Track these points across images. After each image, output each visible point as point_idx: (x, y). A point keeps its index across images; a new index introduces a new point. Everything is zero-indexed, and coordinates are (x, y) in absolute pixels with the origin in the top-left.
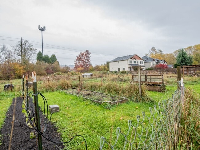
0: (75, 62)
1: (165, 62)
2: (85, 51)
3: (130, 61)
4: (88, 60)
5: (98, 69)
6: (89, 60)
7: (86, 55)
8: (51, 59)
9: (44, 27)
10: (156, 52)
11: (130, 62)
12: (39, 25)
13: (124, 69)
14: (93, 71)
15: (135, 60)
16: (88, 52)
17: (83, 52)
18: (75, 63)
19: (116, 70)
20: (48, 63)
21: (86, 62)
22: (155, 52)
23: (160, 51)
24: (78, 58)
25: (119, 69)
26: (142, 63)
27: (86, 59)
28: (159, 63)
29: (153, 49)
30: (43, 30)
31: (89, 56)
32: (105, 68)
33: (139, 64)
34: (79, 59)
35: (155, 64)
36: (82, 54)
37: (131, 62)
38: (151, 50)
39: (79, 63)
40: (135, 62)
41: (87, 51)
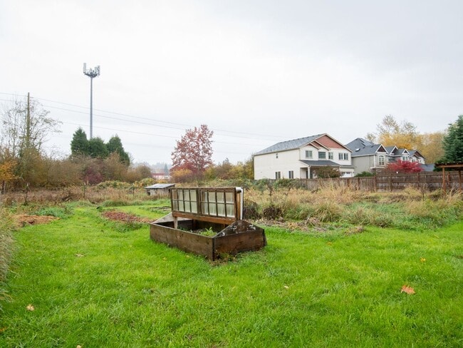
0: (173, 154)
1: (418, 154)
2: (199, 127)
3: (307, 152)
4: (206, 151)
5: (225, 175)
6: (210, 151)
7: (200, 136)
8: (108, 146)
9: (98, 68)
10: (397, 129)
11: (307, 156)
12: (85, 64)
13: (291, 173)
14: (214, 178)
15: (322, 150)
16: (206, 129)
17: (193, 130)
18: (173, 157)
19: (268, 178)
20: (94, 156)
21: (201, 155)
22: (393, 128)
23: (409, 126)
24: (180, 144)
25: (278, 174)
26: (346, 157)
27: (201, 147)
28: (397, 159)
29: (389, 121)
30: (95, 75)
31: (210, 140)
32: (247, 171)
33: (336, 160)
34: (182, 146)
35: (386, 160)
36: (191, 135)
37: (311, 155)
38: (381, 125)
39: (183, 157)
40: (321, 155)
41: (204, 128)
